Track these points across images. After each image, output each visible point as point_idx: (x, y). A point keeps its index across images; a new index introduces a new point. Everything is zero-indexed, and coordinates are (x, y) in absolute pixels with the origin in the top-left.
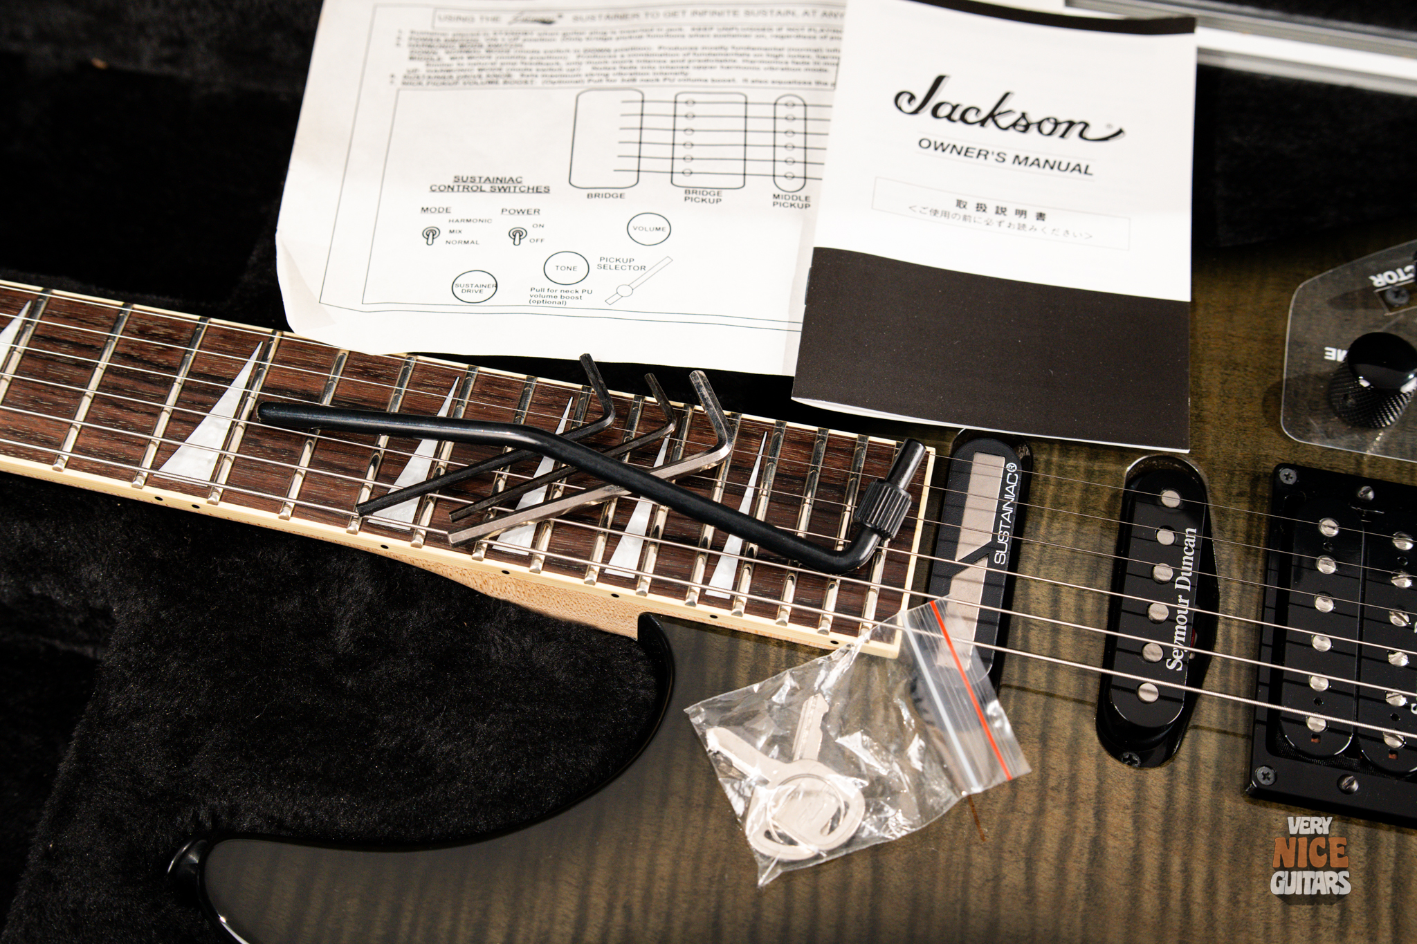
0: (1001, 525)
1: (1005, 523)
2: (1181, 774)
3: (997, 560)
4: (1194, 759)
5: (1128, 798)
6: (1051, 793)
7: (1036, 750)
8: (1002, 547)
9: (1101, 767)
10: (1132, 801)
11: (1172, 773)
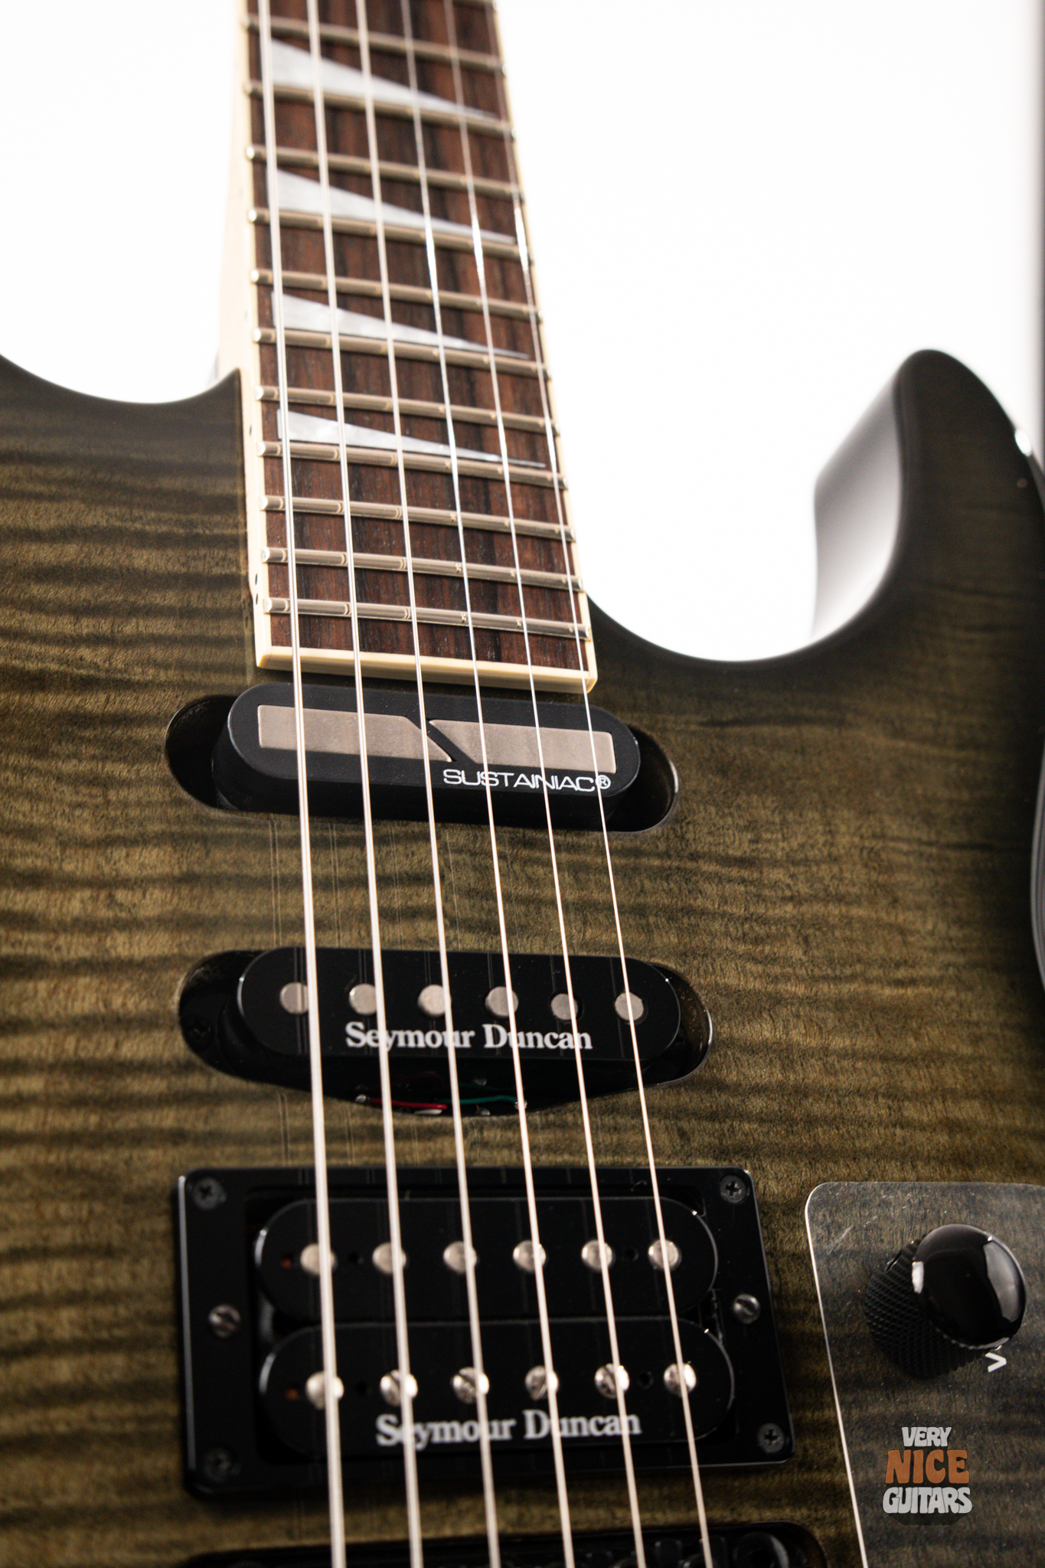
0: (506, 775)
1: (512, 780)
2: (184, 1080)
3: (448, 773)
4: (213, 1099)
5: (124, 1005)
6: (103, 895)
7: (167, 869)
8: (471, 777)
9: (164, 962)
10: (121, 1011)
11: (185, 1068)
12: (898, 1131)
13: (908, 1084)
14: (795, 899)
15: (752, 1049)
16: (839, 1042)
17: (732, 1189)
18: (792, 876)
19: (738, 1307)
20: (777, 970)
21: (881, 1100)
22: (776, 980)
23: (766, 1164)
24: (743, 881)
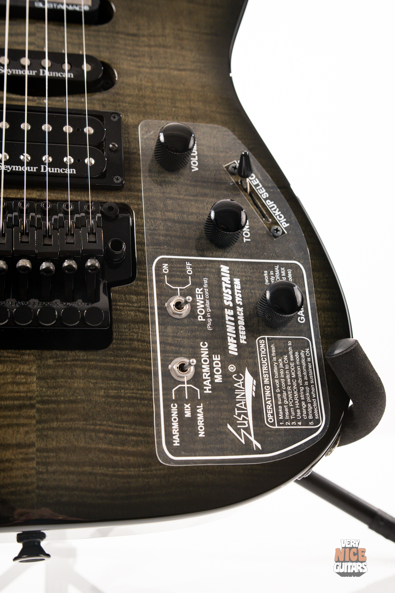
0: (55, 5)
1: (57, 6)
8: (44, 5)
12: (174, 109)
13: (178, 97)
14: (149, 46)
15: (128, 85)
16: (158, 85)
17: (114, 117)
18: (149, 40)
19: (111, 146)
20: (140, 64)
21: (169, 100)
22: (139, 67)
23: (129, 114)
24: (133, 40)
